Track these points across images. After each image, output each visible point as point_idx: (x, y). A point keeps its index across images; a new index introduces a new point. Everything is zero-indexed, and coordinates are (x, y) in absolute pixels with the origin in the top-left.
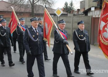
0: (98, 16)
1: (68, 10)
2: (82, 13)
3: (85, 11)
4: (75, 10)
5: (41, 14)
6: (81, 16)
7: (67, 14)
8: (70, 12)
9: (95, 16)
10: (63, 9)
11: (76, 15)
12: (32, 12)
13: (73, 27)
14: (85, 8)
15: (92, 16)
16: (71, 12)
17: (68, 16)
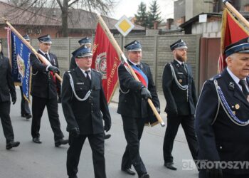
0: (215, 34)
1: (146, 21)
2: (180, 29)
3: (185, 23)
4: (163, 20)
5: (85, 30)
6: (176, 34)
7: (144, 31)
8: (151, 27)
9: (209, 35)
10: (135, 19)
11: (164, 33)
12: (63, 25)
13: (159, 61)
14: (184, 17)
15: (201, 35)
16: (153, 26)
17: (147, 35)
